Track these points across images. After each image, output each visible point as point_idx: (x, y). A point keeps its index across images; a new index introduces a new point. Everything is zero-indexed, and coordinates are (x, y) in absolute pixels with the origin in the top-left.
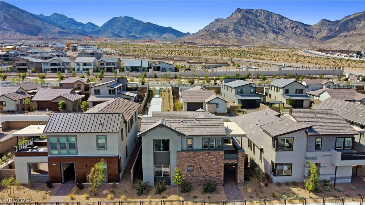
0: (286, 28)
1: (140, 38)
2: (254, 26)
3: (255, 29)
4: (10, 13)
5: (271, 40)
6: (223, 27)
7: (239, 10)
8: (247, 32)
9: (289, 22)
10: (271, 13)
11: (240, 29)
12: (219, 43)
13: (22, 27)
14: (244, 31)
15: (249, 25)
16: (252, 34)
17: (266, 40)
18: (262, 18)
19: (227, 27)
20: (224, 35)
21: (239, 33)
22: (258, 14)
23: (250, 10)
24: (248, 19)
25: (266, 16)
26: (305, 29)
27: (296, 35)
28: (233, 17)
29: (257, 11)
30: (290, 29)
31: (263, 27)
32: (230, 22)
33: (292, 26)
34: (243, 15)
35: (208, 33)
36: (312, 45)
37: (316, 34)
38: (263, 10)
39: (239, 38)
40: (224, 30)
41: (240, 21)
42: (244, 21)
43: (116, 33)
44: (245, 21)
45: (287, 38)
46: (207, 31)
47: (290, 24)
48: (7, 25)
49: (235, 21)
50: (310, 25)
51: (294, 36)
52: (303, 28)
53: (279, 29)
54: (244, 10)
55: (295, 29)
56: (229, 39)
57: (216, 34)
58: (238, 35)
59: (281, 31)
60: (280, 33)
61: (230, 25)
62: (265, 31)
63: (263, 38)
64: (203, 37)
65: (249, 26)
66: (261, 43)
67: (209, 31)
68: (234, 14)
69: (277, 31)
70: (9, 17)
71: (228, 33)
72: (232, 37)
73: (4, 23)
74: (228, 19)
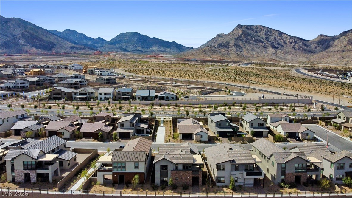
0: (285, 43)
1: (146, 52)
2: (254, 41)
3: (255, 44)
4: (27, 29)
5: (270, 55)
6: (224, 42)
7: (240, 26)
8: (247, 47)
9: (288, 37)
10: (270, 29)
11: (240, 44)
12: (220, 58)
13: (37, 42)
14: (245, 46)
15: (250, 40)
16: (252, 49)
17: (266, 55)
18: (262, 34)
19: (228, 43)
20: (225, 50)
21: (240, 47)
22: (258, 30)
23: (250, 26)
24: (248, 34)
25: (266, 31)
26: (304, 44)
27: (295, 49)
28: (234, 33)
29: (257, 27)
30: (289, 44)
31: (262, 42)
32: (231, 38)
33: (291, 41)
34: (244, 31)
35: (209, 49)
36: (311, 59)
37: (314, 48)
38: (263, 26)
39: (239, 53)
40: (225, 46)
41: (241, 37)
43: (123, 47)
44: (245, 37)
45: (285, 53)
46: (209, 47)
48: (24, 40)
49: (236, 36)
50: (308, 40)
51: (293, 51)
52: (301, 43)
53: (278, 44)
54: (245, 26)
55: (293, 44)
56: (229, 54)
57: (217, 50)
58: (239, 50)
59: (280, 46)
60: (279, 48)
61: (231, 40)
62: (265, 46)
63: (263, 52)
64: (205, 53)
65: (249, 42)
66: (260, 58)
67: (211, 47)
68: (235, 30)
69: (276, 46)
70: (26, 33)
71: (229, 48)
72: (232, 52)
73: (21, 39)
74: (229, 34)
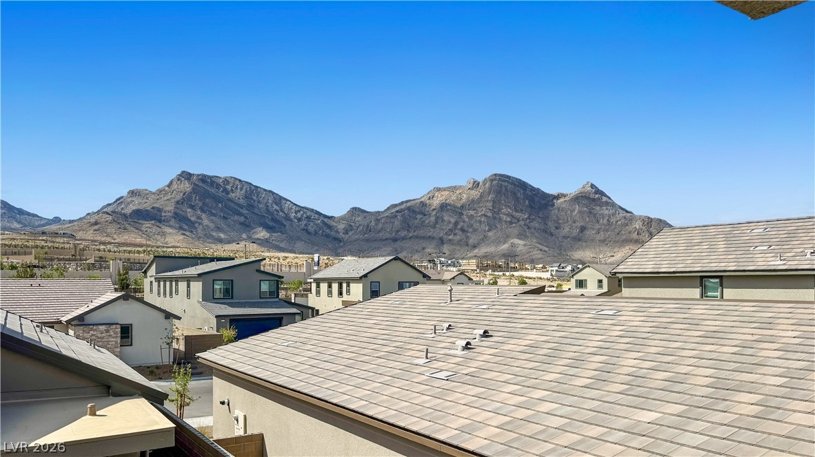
0: (288, 219)
2: (222, 210)
3: (224, 216)
5: (259, 242)
6: (149, 208)
7: (186, 176)
8: (206, 222)
9: (294, 207)
10: (257, 187)
11: (189, 215)
14: (200, 221)
15: (211, 207)
16: (218, 227)
18: (238, 197)
19: (159, 210)
20: (153, 225)
21: (188, 222)
22: (229, 187)
23: (211, 177)
24: (207, 195)
25: (246, 191)
26: (324, 223)
27: (309, 233)
28: (172, 189)
29: (226, 181)
30: (296, 221)
32: (166, 198)
33: (299, 215)
34: (197, 185)
35: (110, 218)
37: (344, 233)
38: (240, 181)
40: (153, 216)
41: (189, 198)
42: (197, 198)
44: (200, 200)
46: (108, 214)
47: (296, 212)
49: (179, 197)
50: (332, 217)
51: (305, 236)
52: (319, 222)
53: (275, 220)
54: (198, 175)
55: (304, 223)
56: (164, 234)
58: (185, 226)
59: (279, 225)
60: (277, 229)
61: (166, 206)
62: (247, 223)
63: (243, 236)
64: (96, 227)
65: (210, 211)
67: (115, 215)
68: (174, 183)
69: (271, 224)
71: (163, 223)
74: (161, 191)
